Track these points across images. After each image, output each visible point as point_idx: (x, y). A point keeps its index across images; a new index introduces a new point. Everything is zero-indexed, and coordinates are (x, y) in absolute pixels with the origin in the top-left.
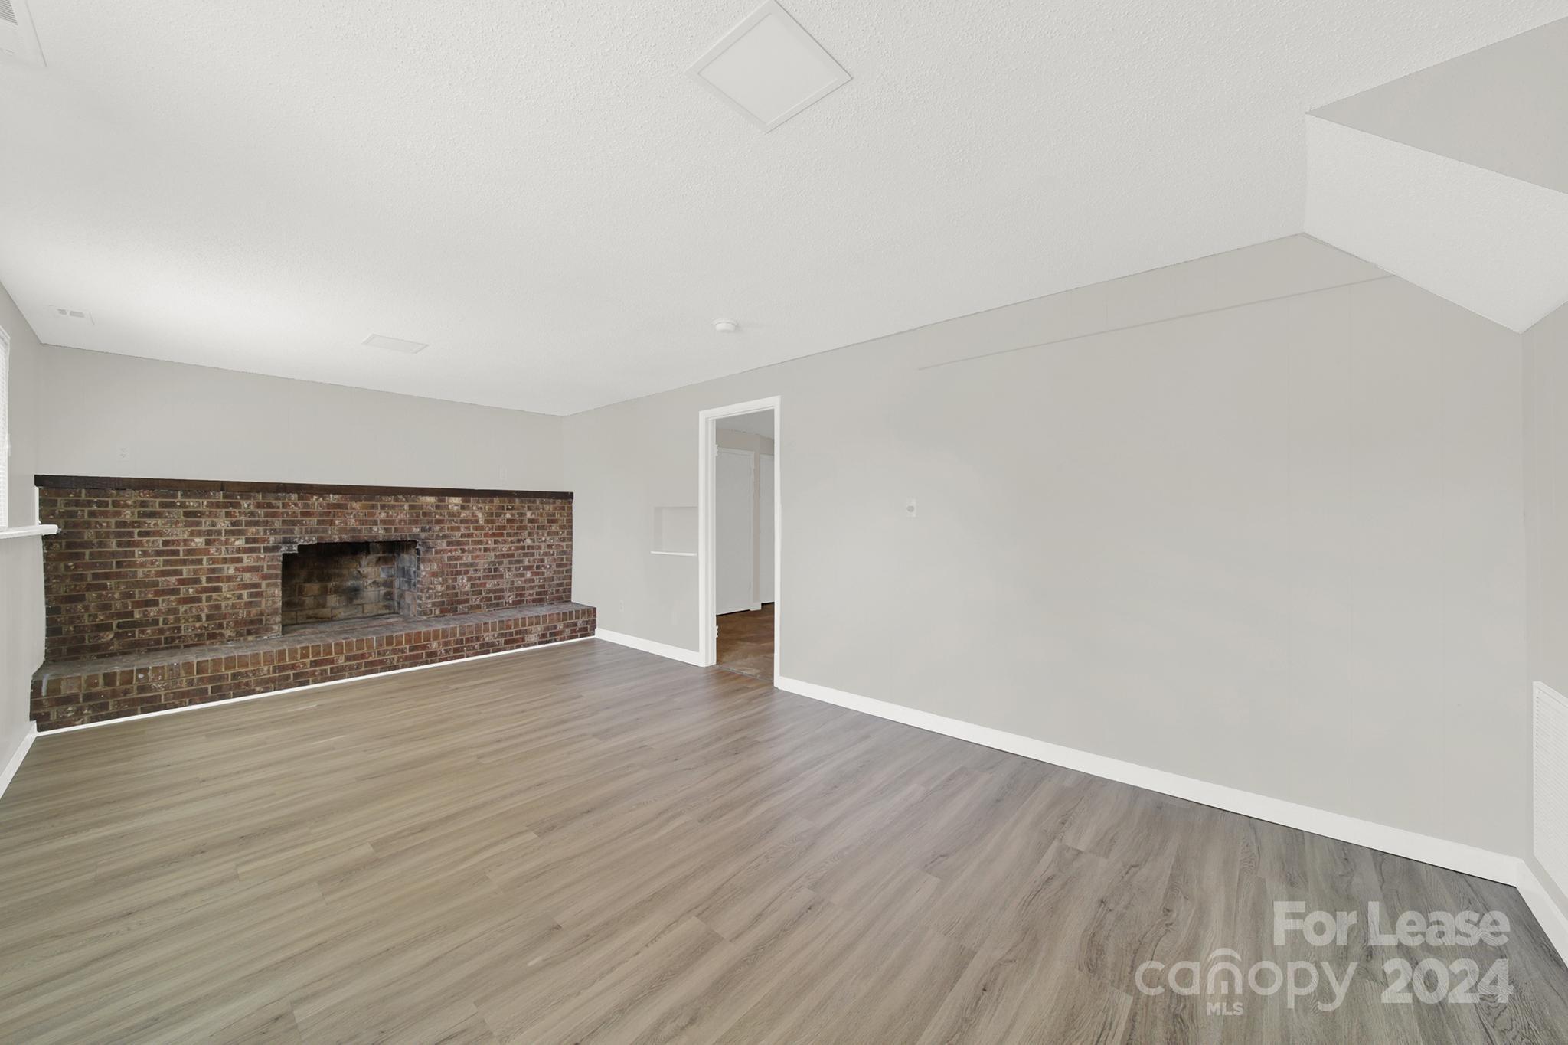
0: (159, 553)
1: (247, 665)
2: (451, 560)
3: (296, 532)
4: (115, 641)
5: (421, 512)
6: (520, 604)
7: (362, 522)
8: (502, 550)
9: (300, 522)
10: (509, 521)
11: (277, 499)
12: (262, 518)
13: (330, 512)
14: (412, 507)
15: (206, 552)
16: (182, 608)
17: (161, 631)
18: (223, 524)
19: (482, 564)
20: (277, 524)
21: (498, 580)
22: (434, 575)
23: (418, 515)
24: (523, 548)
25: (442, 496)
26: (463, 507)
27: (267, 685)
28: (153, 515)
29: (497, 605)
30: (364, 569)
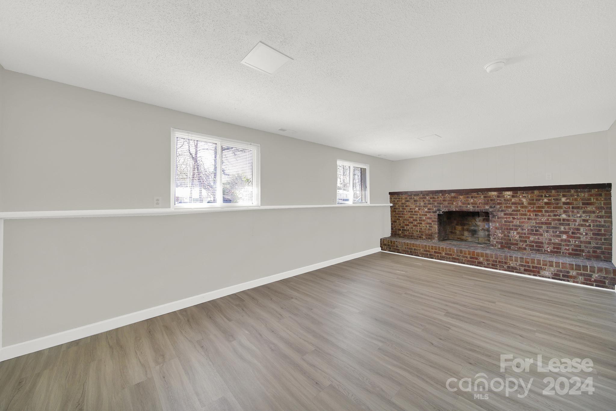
0: (409, 212)
1: (417, 247)
2: (507, 222)
3: (441, 207)
4: (402, 234)
5: (490, 199)
6: (557, 253)
7: (464, 204)
8: (541, 220)
9: (442, 203)
10: (546, 203)
11: (436, 195)
12: (432, 202)
13: (452, 200)
14: (485, 197)
15: (418, 212)
16: (414, 228)
17: (410, 233)
18: (422, 204)
19: (527, 226)
20: (436, 204)
21: (538, 237)
22: (497, 228)
23: (488, 201)
24: (559, 220)
25: (500, 191)
26: (513, 196)
27: (423, 255)
28: (408, 201)
29: (538, 250)
30: (478, 223)
